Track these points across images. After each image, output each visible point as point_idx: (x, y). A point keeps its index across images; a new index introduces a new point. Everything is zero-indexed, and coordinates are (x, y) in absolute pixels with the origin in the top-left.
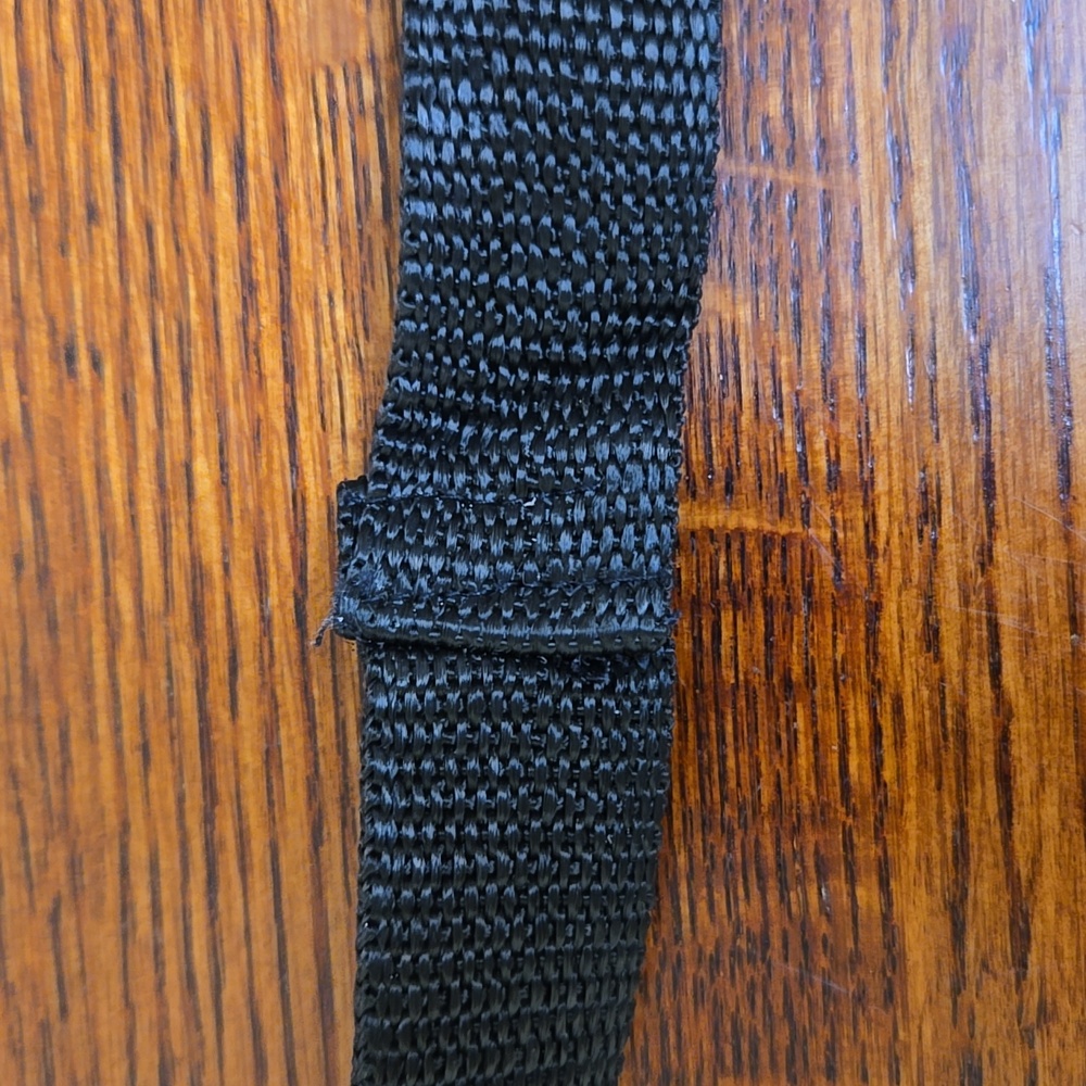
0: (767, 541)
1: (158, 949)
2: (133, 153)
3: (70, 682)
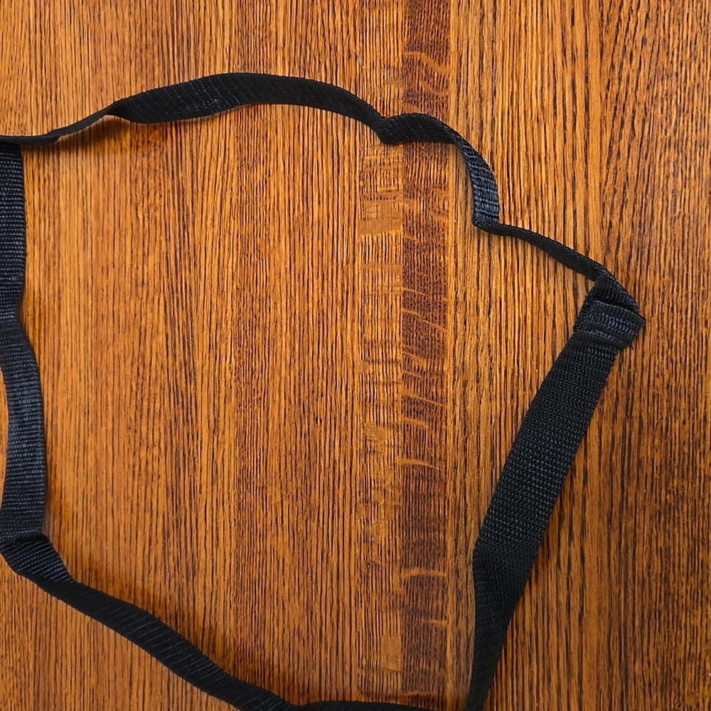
0: (428, 468)
1: (323, 529)
2: (329, 385)
3: (312, 478)
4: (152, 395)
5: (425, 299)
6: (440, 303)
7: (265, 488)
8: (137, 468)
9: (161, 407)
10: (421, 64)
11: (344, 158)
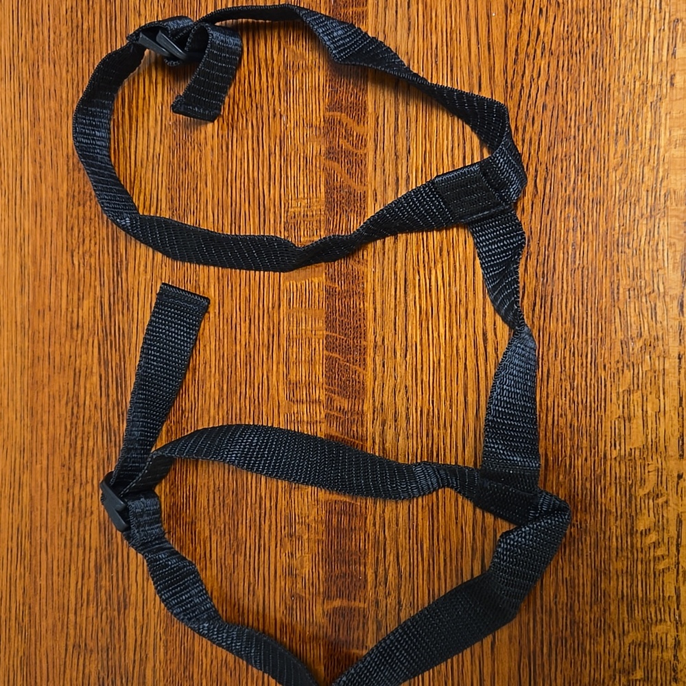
4: (86, 434)
5: (346, 342)
6: (360, 346)
7: (194, 523)
8: (71, 504)
9: (94, 445)
10: (341, 123)
11: (270, 210)
